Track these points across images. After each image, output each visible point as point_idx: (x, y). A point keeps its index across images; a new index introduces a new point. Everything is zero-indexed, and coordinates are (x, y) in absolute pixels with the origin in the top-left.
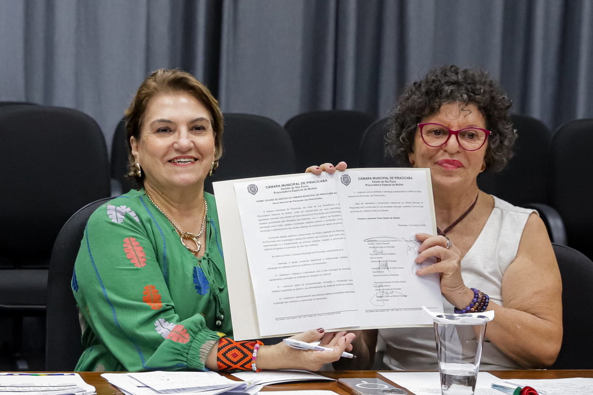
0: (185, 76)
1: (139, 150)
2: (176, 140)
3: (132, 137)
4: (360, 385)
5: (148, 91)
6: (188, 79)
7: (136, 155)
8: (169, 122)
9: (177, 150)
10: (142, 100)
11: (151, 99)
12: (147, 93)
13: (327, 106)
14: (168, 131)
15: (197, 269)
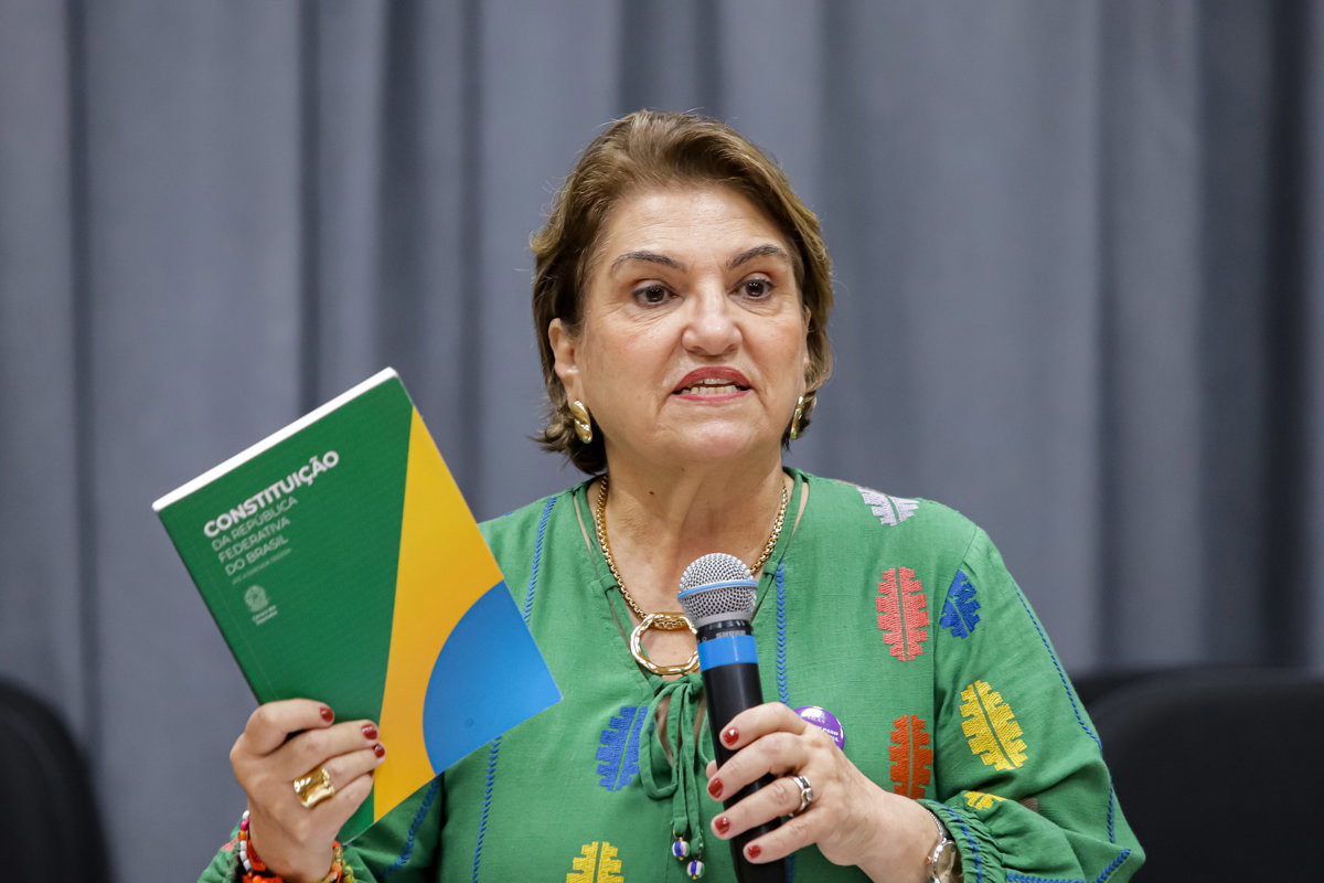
0: (714, 133)
1: (577, 359)
2: (690, 320)
3: (556, 323)
5: (606, 178)
6: (725, 143)
7: (570, 379)
8: (665, 261)
9: (695, 352)
10: (586, 209)
11: (614, 202)
12: (600, 185)
14: (666, 294)
15: (637, 714)
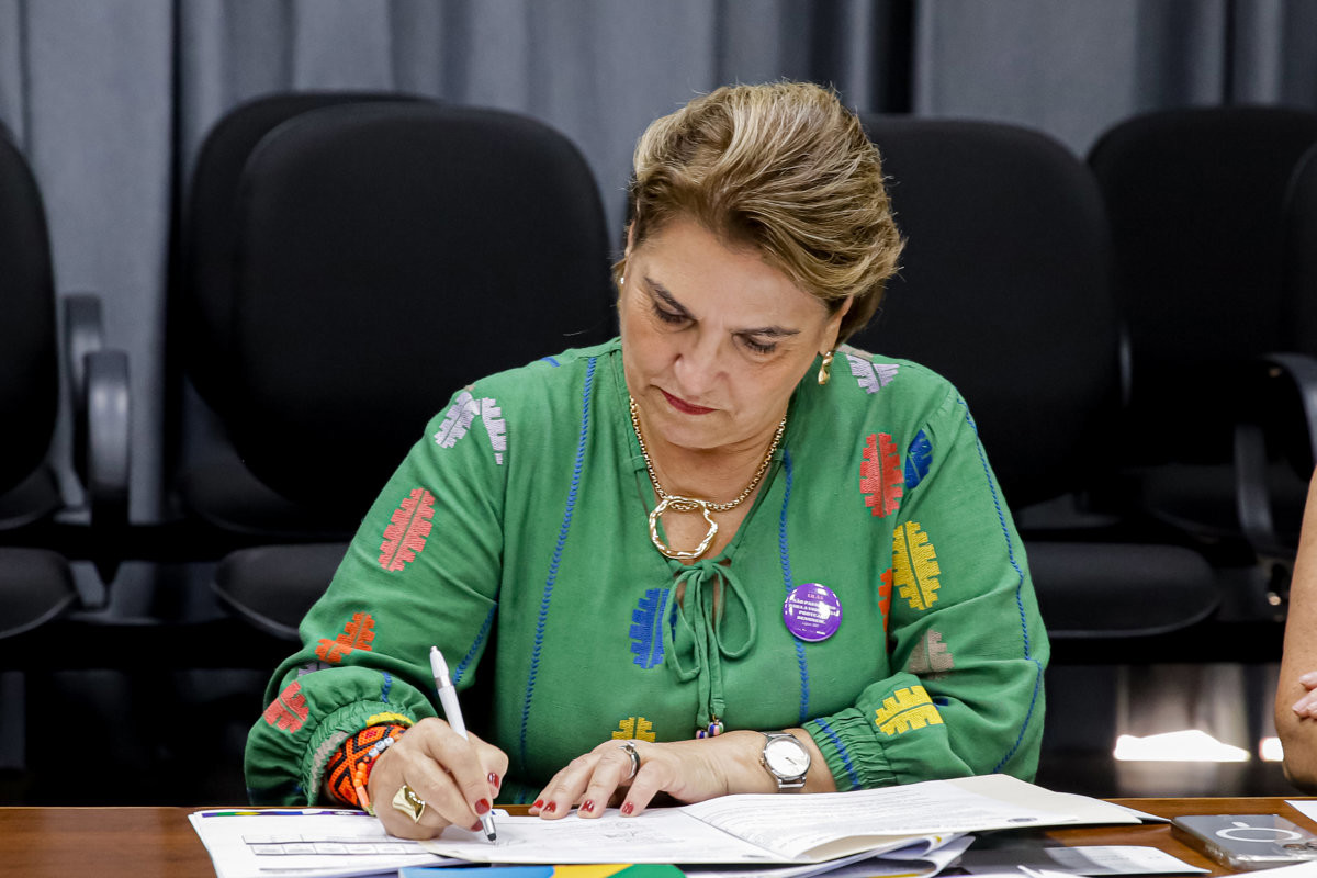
4: (1228, 834)
13: (1208, 91)
15: (661, 596)
